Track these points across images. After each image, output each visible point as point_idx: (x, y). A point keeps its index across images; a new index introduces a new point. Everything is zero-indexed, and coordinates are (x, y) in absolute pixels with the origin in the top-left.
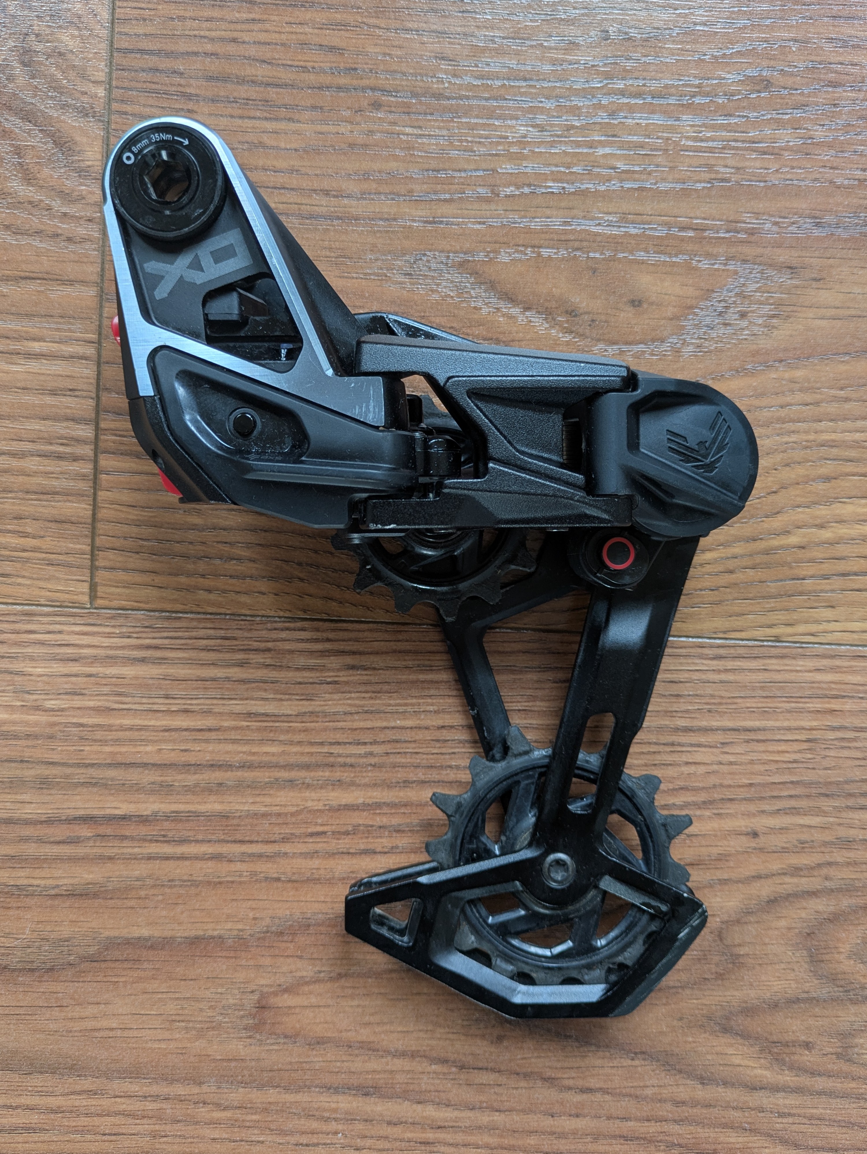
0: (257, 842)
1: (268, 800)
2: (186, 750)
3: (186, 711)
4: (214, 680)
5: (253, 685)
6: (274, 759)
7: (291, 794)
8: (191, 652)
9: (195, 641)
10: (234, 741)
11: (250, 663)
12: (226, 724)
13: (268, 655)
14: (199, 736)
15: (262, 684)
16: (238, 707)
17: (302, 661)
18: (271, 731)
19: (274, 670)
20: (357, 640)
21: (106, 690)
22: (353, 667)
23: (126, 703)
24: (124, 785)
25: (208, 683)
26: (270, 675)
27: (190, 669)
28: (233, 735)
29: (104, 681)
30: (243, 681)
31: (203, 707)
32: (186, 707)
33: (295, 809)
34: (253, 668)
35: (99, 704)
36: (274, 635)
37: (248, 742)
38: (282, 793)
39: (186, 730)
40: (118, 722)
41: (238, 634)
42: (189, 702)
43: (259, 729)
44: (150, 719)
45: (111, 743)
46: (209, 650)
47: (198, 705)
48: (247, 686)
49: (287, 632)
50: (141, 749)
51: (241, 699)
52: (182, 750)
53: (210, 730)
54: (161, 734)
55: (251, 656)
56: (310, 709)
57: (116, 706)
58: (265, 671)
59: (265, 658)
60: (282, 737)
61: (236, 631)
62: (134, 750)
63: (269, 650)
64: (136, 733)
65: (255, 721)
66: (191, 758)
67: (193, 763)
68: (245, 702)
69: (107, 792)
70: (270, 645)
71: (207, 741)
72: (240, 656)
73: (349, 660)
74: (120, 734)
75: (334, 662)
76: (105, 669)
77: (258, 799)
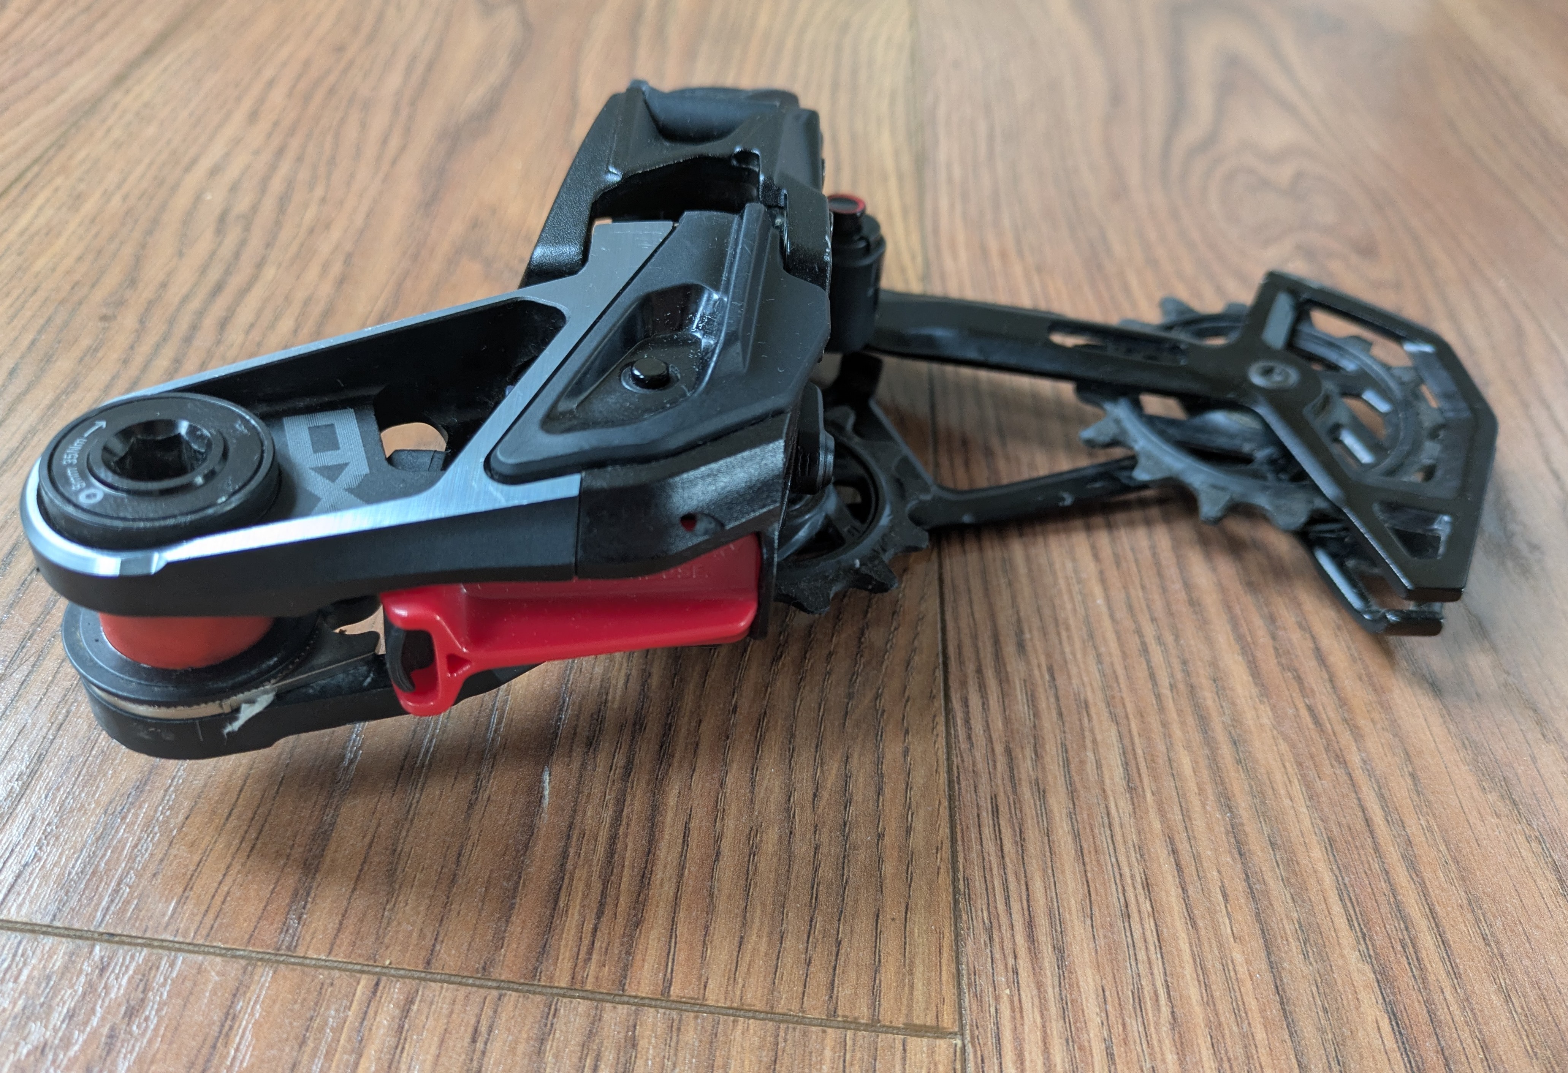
0: (1359, 799)
1: (1279, 777)
2: (1225, 895)
3: (1147, 885)
4: (1077, 836)
5: (1076, 778)
6: (1203, 763)
7: (1257, 744)
8: (1029, 868)
9: (1007, 860)
10: (1186, 816)
11: (1037, 779)
12: (1157, 825)
13: (1017, 752)
14: (1190, 870)
15: (1072, 766)
16: (1122, 804)
17: (1021, 707)
18: (1153, 761)
19: (1043, 746)
20: (975, 637)
21: (1134, 1026)
22: (1021, 646)
23: (1156, 992)
24: (1325, 1010)
25: (1085, 845)
26: (1054, 752)
27: (1063, 872)
28: (1176, 816)
29: (1117, 1029)
30: (1072, 794)
31: (1134, 860)
32: (1139, 887)
33: (1281, 741)
34: (1045, 777)
35: (1167, 1043)
36: (980, 739)
37: (1182, 797)
38: (1260, 756)
39: (1184, 890)
40: (1198, 1010)
41: (984, 790)
42: (1129, 881)
43: (1155, 778)
44: (1179, 950)
45: (1245, 1026)
46: (1023, 839)
47: (1130, 866)
48: (1079, 786)
49: (972, 722)
50: (1242, 970)
51: (1106, 798)
52: (1226, 901)
53: (1174, 851)
54: (1203, 932)
55: (1024, 776)
56: (1102, 705)
57: (1165, 1010)
58: (1047, 759)
59: (1024, 757)
60: (1162, 748)
61: (981, 793)
62: (1249, 985)
63: (1008, 752)
64: (1213, 977)
65: (1141, 781)
66: (1238, 888)
67: (1245, 884)
68: (1109, 793)
69: (1349, 1043)
70: (999, 749)
71: (1197, 858)
72: (1026, 793)
73: (1009, 649)
74: (1224, 1008)
75: (1015, 667)
76: (1091, 1025)
77: (1282, 792)
